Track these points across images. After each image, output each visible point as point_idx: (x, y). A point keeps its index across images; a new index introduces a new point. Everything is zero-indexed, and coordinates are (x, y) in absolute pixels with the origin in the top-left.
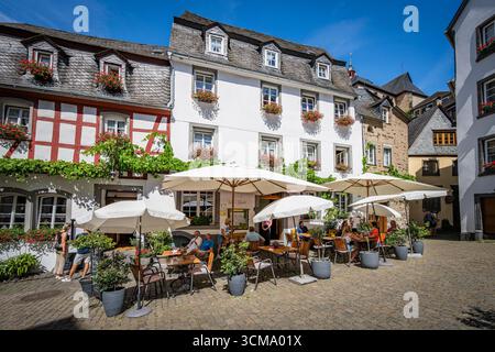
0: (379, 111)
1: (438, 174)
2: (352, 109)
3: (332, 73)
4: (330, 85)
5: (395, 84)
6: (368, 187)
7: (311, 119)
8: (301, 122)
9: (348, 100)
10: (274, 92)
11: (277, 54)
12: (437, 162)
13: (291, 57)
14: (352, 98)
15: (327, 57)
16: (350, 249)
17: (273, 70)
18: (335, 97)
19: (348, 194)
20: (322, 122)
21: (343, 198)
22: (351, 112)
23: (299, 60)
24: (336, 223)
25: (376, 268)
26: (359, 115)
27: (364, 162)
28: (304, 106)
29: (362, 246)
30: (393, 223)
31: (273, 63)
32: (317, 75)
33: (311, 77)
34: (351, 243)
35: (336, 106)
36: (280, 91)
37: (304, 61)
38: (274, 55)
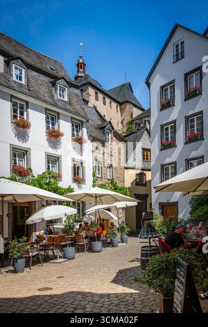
0: (104, 133)
1: (145, 185)
2: (85, 130)
3: (69, 95)
4: (68, 107)
5: (120, 90)
6: (96, 197)
7: (54, 136)
8: (45, 137)
9: (82, 122)
10: (22, 108)
11: (23, 71)
12: (145, 175)
13: (35, 74)
14: (85, 120)
15: (65, 80)
16: (86, 241)
17: (21, 85)
18: (72, 118)
19: (83, 202)
20: (63, 139)
21: (79, 205)
22: (84, 133)
23: (42, 77)
24: (74, 226)
25: (100, 252)
26: (90, 136)
27: (94, 175)
28: (48, 123)
29: (92, 239)
30: (112, 224)
31: (21, 79)
32: (57, 96)
33: (52, 96)
34: (86, 238)
35: (73, 125)
36: (27, 107)
37: (47, 79)
38: (21, 70)
